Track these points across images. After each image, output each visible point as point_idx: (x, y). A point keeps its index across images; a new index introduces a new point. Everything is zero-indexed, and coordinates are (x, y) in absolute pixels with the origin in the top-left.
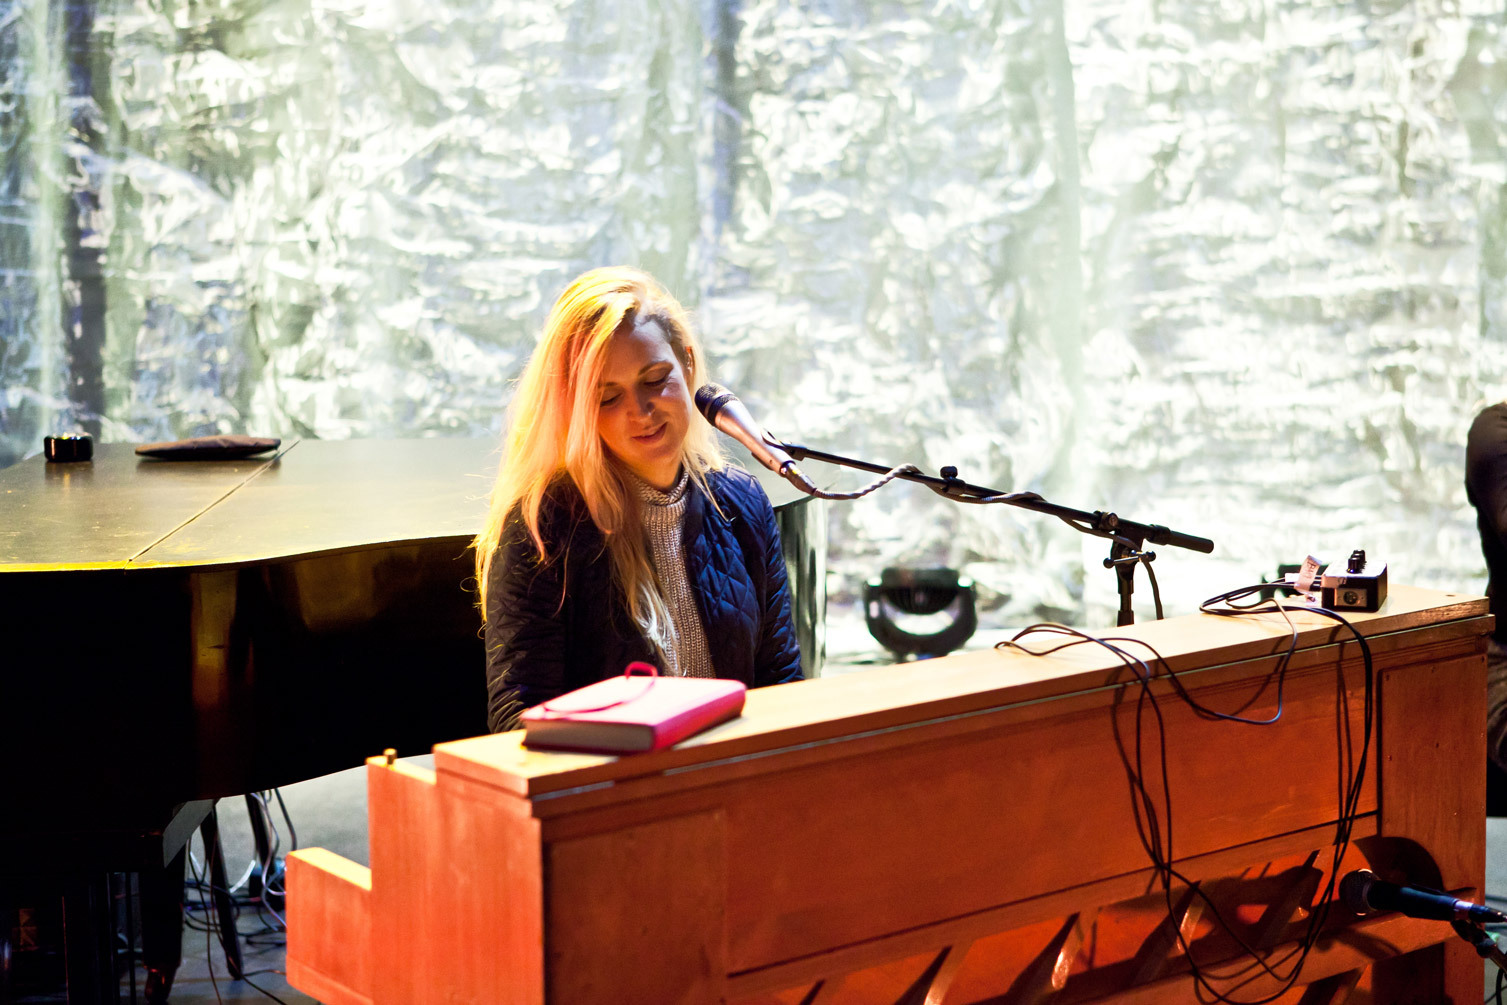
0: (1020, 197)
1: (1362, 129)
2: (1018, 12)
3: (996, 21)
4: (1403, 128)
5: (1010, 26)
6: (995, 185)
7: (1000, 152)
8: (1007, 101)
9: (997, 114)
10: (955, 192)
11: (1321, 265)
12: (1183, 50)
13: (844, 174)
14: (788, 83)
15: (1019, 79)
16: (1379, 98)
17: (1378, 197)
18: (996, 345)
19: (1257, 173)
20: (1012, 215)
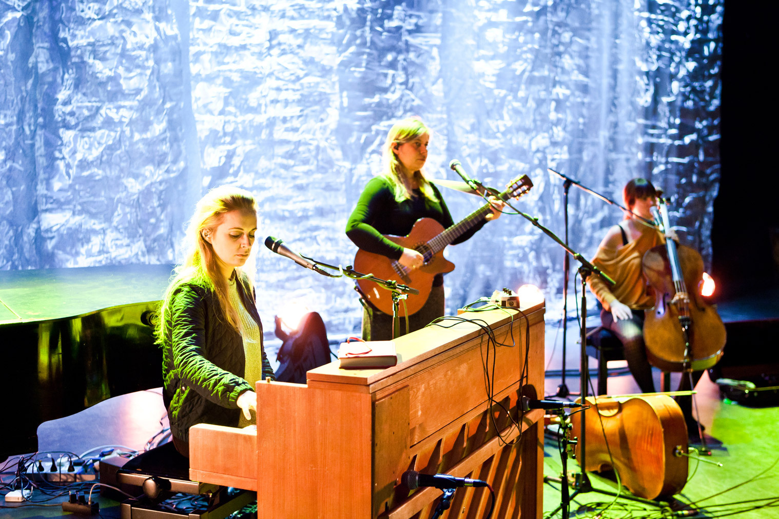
0: (174, 172)
1: (301, 149)
2: (171, 100)
3: (164, 103)
4: (318, 148)
5: (168, 105)
6: (164, 167)
7: (165, 155)
8: (168, 134)
9: (164, 139)
10: (148, 169)
11: (287, 199)
12: (235, 116)
13: (101, 162)
14: (77, 125)
15: (172, 125)
16: (308, 137)
17: (308, 173)
18: (162, 231)
19: (263, 163)
20: (171, 179)
